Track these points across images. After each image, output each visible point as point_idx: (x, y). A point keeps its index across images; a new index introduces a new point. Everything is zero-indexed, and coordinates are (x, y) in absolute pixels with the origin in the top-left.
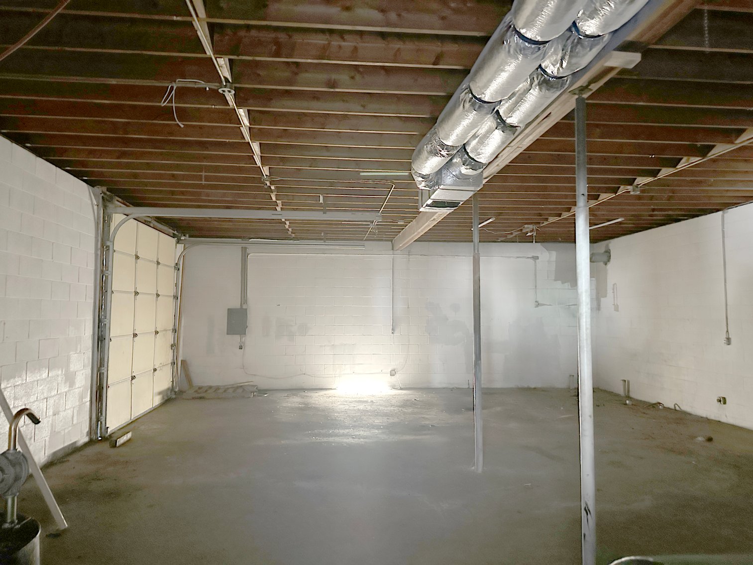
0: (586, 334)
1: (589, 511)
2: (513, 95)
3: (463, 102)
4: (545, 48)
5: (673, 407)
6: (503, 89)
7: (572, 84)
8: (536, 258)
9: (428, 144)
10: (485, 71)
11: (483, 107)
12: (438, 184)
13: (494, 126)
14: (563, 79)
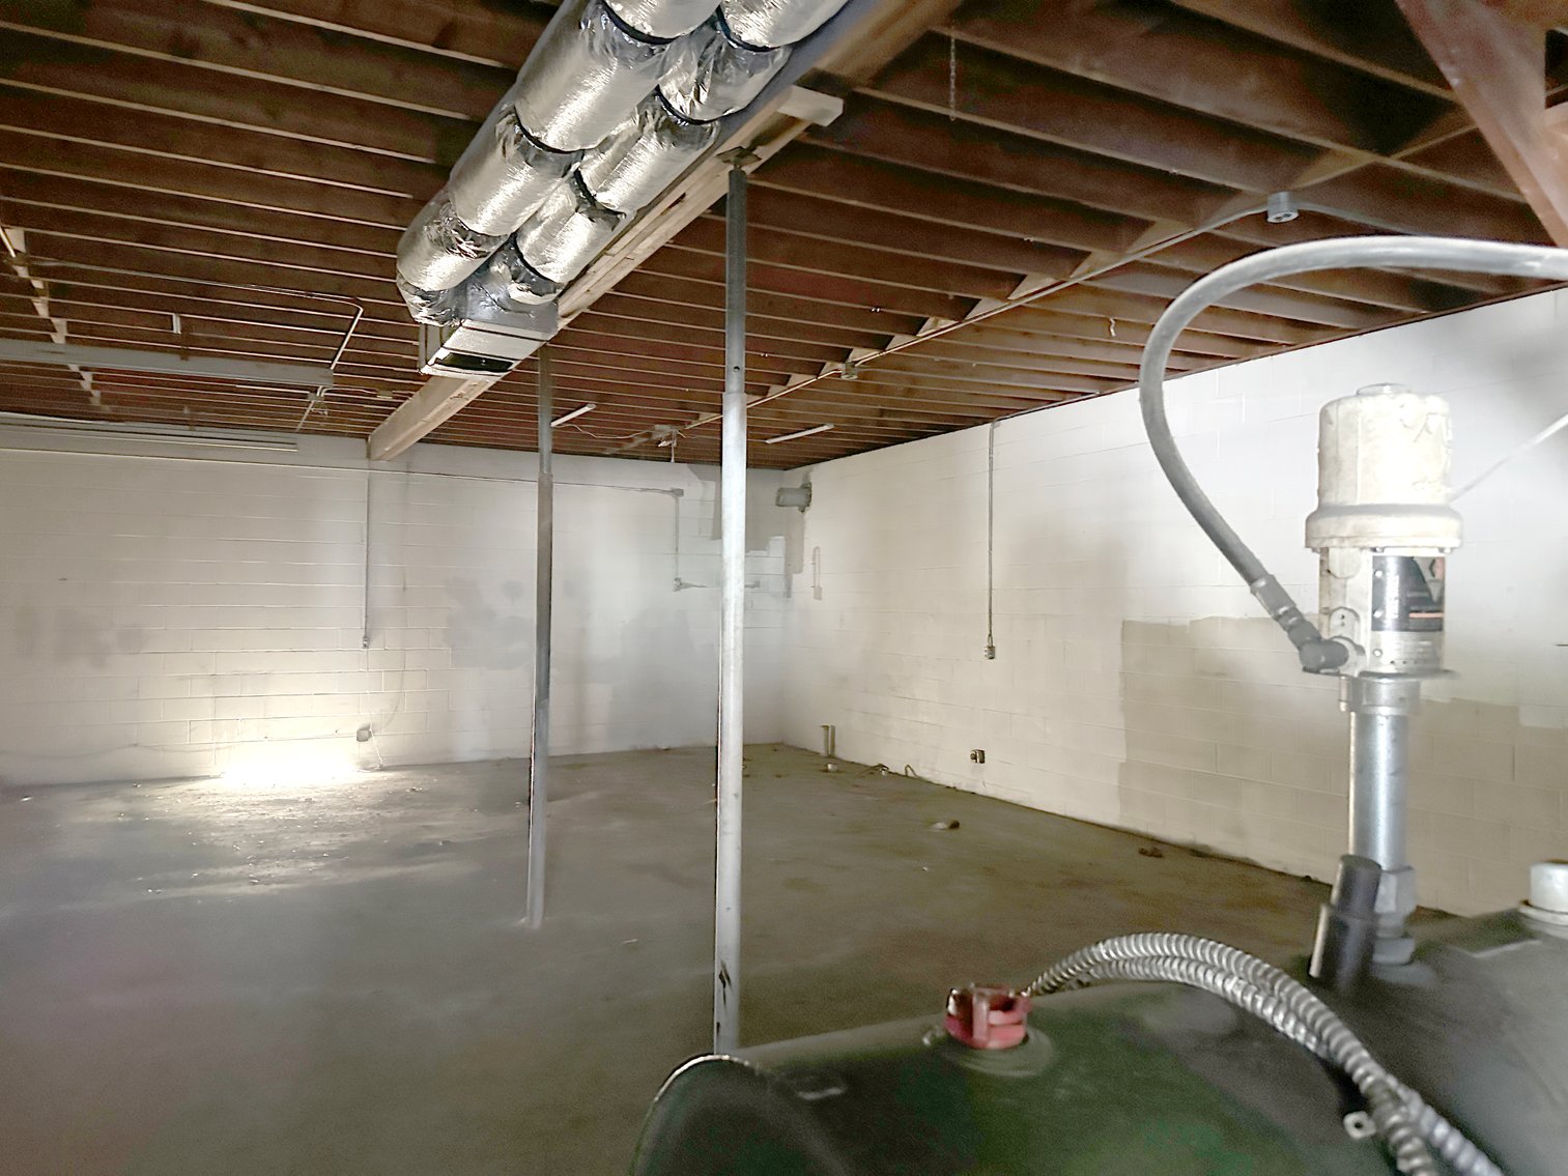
1: (728, 978)
2: (608, 144)
3: (502, 141)
4: (664, 53)
5: (904, 773)
6: (585, 128)
7: (720, 141)
8: (678, 493)
9: (433, 223)
10: (544, 80)
11: (546, 158)
12: (458, 315)
13: (573, 204)
14: (703, 126)
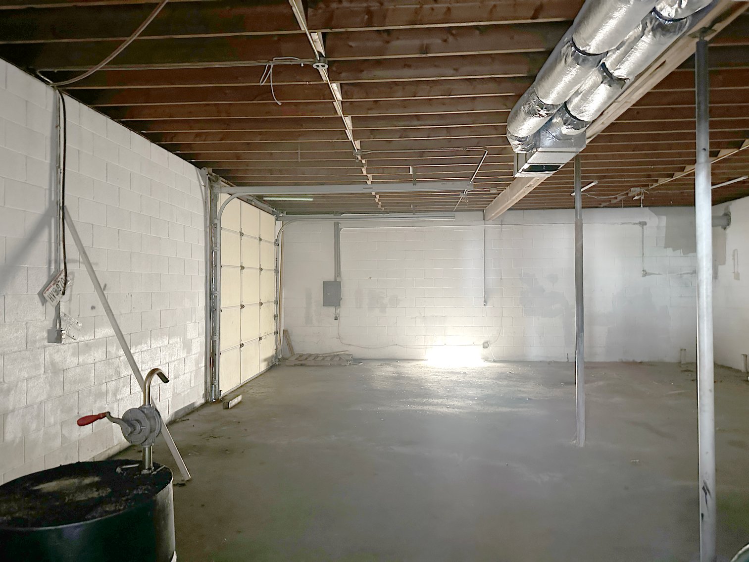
0: (707, 303)
1: (708, 491)
2: (622, 45)
3: (565, 57)
6: (611, 39)
7: (692, 26)
8: (643, 224)
9: (526, 104)
11: (588, 60)
12: (536, 146)
13: (600, 79)
14: (681, 21)
